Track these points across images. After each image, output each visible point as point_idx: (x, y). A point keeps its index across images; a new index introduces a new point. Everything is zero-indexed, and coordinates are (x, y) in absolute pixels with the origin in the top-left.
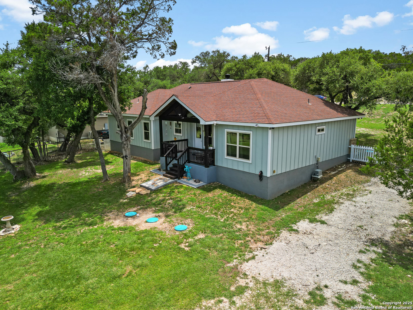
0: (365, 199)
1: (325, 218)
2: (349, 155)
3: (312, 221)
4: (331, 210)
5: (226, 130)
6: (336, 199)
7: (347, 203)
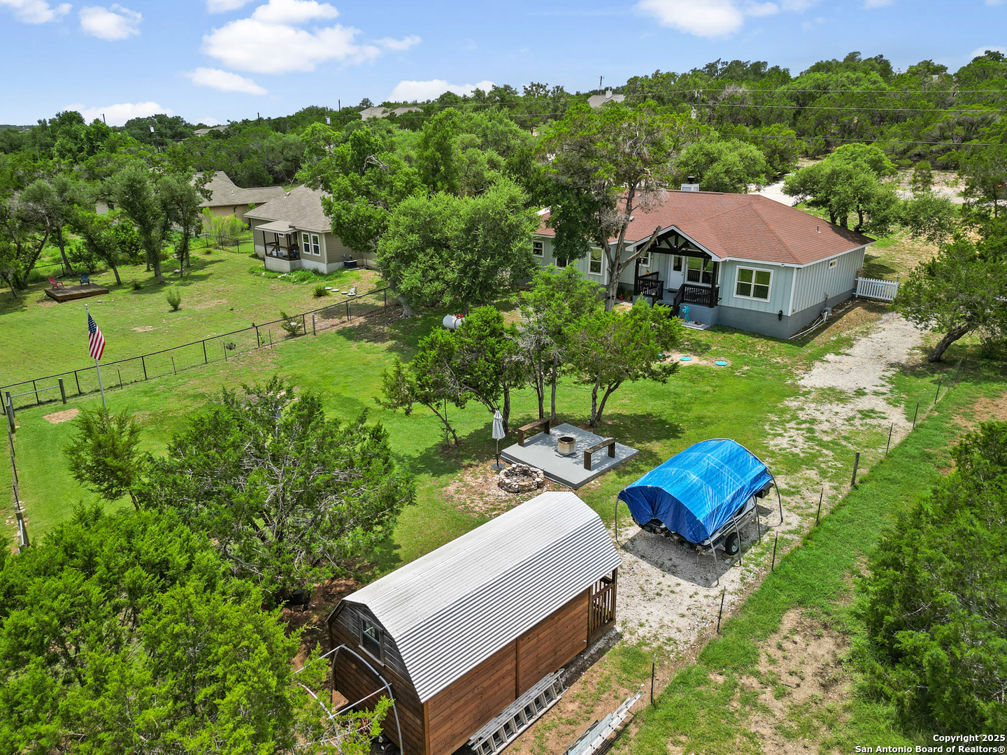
0: (880, 335)
1: (847, 352)
2: (854, 290)
3: (838, 354)
4: (851, 346)
5: (738, 267)
6: (853, 337)
7: (864, 340)
